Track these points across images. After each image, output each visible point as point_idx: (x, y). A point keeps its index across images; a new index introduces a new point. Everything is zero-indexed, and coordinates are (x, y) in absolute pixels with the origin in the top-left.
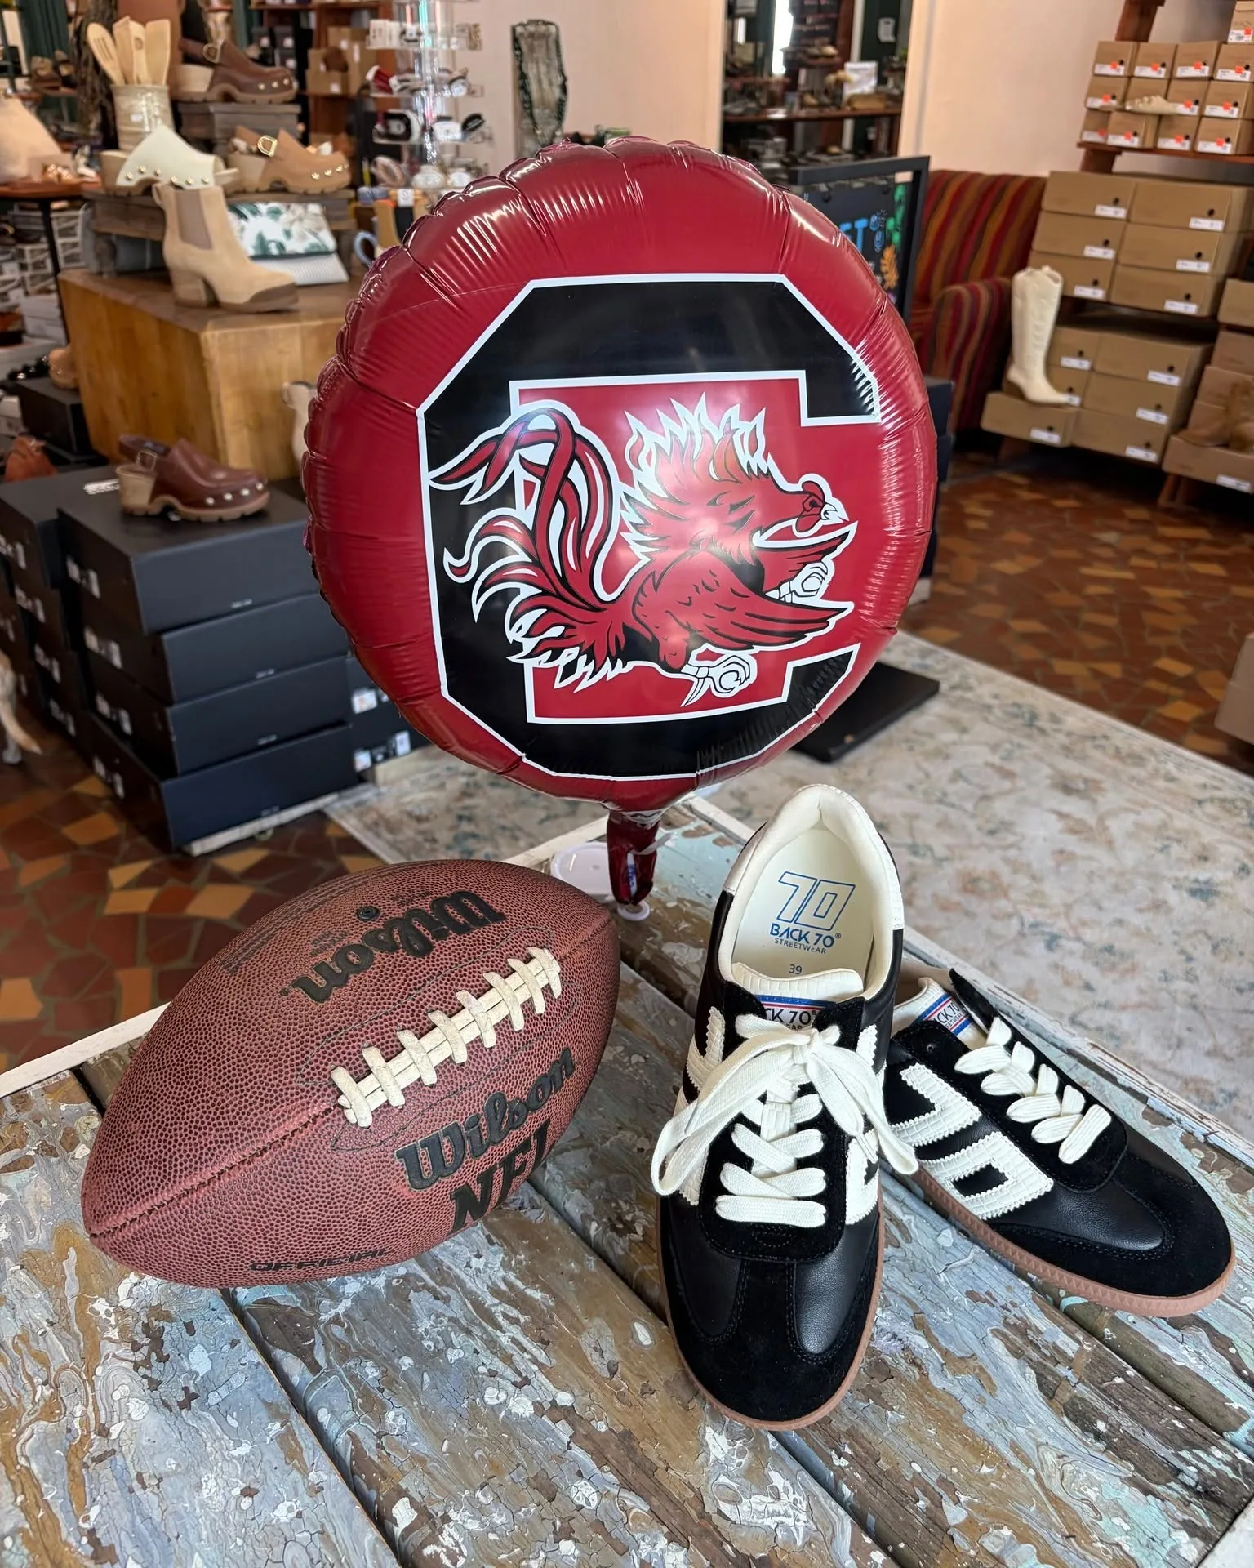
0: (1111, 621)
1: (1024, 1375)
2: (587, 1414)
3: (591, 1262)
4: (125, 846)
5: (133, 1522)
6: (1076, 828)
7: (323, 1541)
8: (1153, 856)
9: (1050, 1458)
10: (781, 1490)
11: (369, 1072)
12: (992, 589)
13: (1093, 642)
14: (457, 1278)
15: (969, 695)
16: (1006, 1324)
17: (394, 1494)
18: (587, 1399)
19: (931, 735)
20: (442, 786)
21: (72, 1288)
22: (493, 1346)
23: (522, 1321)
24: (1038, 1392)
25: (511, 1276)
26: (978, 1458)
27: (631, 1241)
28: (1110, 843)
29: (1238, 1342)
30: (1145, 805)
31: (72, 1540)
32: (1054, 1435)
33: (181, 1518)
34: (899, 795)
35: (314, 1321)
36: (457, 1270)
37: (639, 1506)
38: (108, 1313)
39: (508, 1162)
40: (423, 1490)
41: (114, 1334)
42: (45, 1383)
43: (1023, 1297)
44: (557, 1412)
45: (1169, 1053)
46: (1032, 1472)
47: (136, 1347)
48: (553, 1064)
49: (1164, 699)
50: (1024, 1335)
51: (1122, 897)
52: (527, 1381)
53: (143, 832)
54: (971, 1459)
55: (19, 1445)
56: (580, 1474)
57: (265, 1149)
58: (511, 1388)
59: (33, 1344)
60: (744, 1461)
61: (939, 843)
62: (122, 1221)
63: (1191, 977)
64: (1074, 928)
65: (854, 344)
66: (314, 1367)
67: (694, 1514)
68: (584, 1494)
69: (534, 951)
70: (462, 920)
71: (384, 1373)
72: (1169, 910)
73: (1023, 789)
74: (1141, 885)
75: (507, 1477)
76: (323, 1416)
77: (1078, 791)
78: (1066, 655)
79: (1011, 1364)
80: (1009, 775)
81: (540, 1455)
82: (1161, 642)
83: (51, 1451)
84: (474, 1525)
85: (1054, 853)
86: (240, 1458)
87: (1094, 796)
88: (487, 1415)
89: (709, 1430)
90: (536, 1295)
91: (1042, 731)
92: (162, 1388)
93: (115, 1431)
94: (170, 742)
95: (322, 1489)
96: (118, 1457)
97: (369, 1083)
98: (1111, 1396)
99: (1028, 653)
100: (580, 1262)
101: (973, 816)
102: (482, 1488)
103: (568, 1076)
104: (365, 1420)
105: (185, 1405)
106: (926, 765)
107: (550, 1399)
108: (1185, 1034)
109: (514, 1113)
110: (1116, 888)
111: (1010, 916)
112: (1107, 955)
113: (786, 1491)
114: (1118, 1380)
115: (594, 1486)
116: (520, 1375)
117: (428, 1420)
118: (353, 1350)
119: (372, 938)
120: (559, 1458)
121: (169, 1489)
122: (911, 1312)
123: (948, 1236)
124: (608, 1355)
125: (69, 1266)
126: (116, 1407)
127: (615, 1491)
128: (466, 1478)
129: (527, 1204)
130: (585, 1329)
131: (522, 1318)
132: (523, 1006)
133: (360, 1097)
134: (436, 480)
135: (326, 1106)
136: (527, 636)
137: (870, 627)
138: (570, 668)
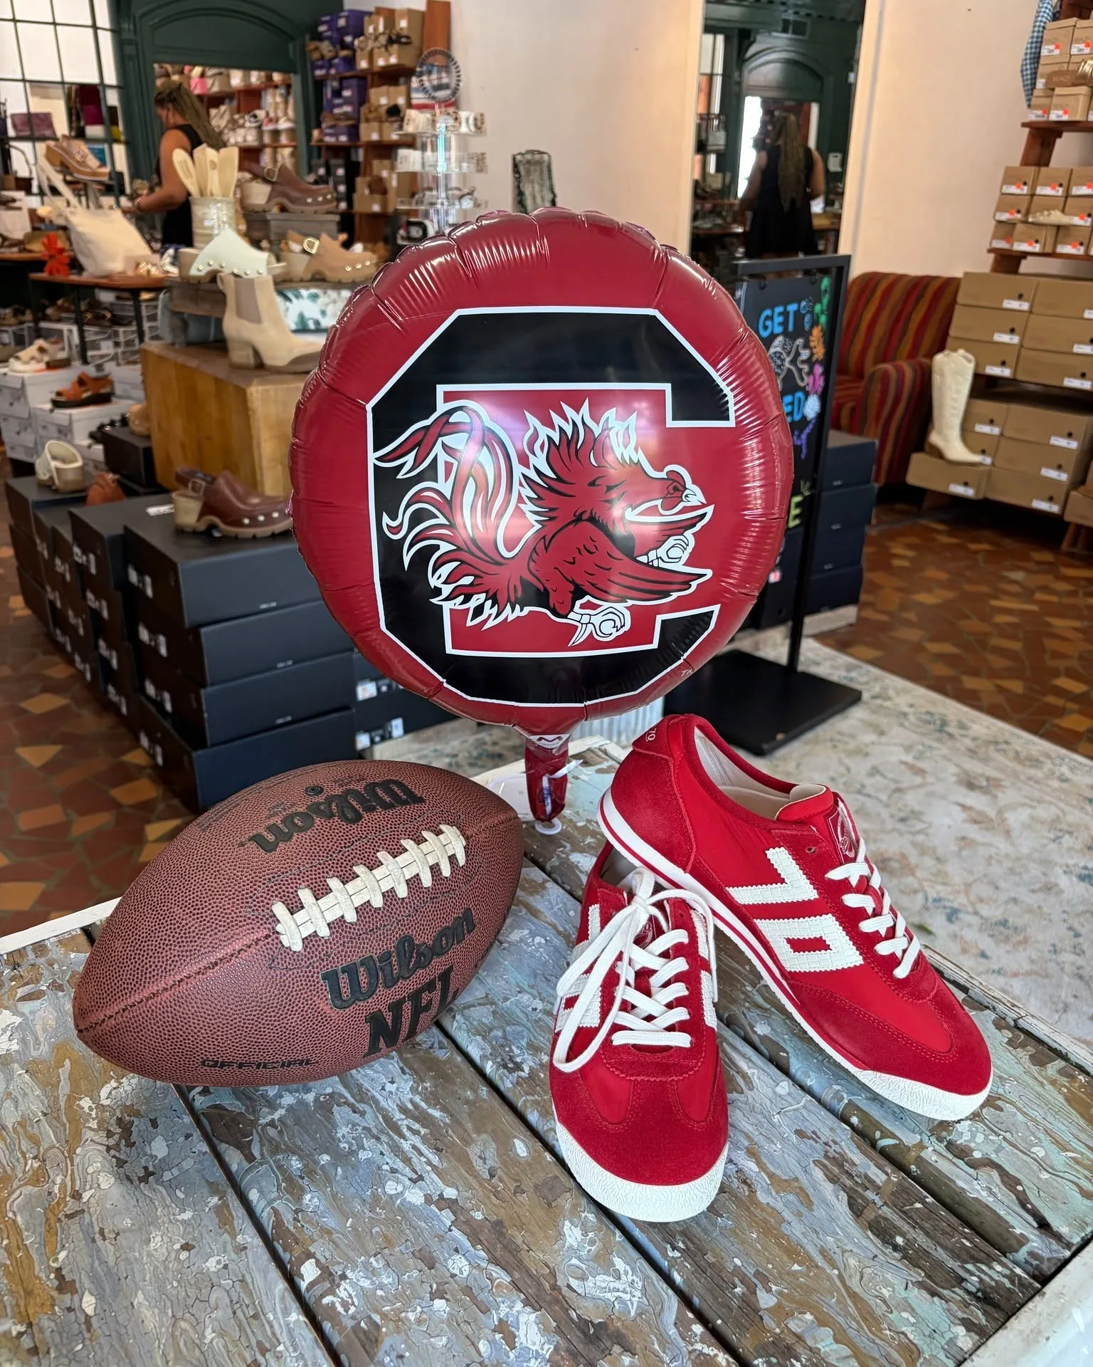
0: (1016, 646)
1: (837, 1197)
2: (468, 1205)
3: (484, 1091)
4: (161, 806)
5: (92, 1265)
6: (978, 819)
7: (242, 1287)
8: (1045, 846)
9: (852, 1262)
10: (622, 1272)
11: (303, 907)
12: (911, 616)
13: (999, 663)
14: (373, 1097)
15: (888, 704)
16: (826, 1156)
17: (303, 1256)
18: (469, 1194)
19: (852, 736)
21: (64, 1089)
22: (397, 1151)
23: (423, 1133)
24: (847, 1209)
25: (417, 1099)
26: (790, 1258)
27: (519, 1077)
28: (1008, 833)
29: (1025, 1182)
30: (1040, 801)
31: (42, 1275)
32: (858, 1245)
33: (131, 1263)
35: (254, 1123)
36: (374, 1092)
37: (503, 1277)
38: (91, 1109)
39: (415, 997)
40: (328, 1254)
41: (94, 1124)
42: (35, 1158)
43: (844, 1137)
44: (442, 1202)
45: (1056, 1017)
46: (836, 1272)
47: (110, 1134)
48: (455, 919)
49: (1061, 712)
50: (841, 1166)
51: (1017, 878)
52: (421, 1178)
53: (176, 795)
54: (785, 1258)
55: (8, 1203)
56: (457, 1250)
57: (216, 964)
58: (408, 1183)
59: (30, 1129)
60: (593, 1248)
62: (102, 1017)
63: (1078, 951)
64: (972, 904)
65: (714, 365)
66: (250, 1158)
67: (547, 1286)
68: (459, 1265)
69: (443, 827)
70: (388, 800)
71: (306, 1166)
72: (1060, 892)
73: (932, 784)
74: (1035, 870)
75: (397, 1249)
76: (253, 1195)
77: (980, 788)
78: (975, 673)
79: (828, 1188)
80: (920, 772)
81: (426, 1234)
82: (1061, 664)
83: (33, 1208)
84: (366, 1284)
85: (956, 839)
86: (183, 1222)
87: (995, 791)
88: (386, 1202)
89: (567, 1223)
90: (437, 1114)
91: (951, 736)
92: (127, 1166)
93: (86, 1196)
94: (202, 718)
95: (246, 1248)
96: (86, 1215)
97: (300, 916)
98: (909, 1217)
99: (941, 670)
100: (475, 1091)
101: (887, 806)
102: (375, 1255)
103: (469, 932)
104: (286, 1200)
105: (144, 1179)
106: (847, 761)
107: (438, 1193)
108: (1072, 1000)
109: (420, 954)
110: (1012, 871)
111: (915, 892)
112: (1002, 929)
113: (626, 1273)
114: (918, 1205)
115: (466, 1258)
116: (416, 1173)
117: (339, 1205)
118: (283, 1147)
119: (315, 808)
120: (441, 1238)
121: (124, 1242)
122: (746, 1143)
123: (785, 1086)
124: (490, 1163)
125: (64, 1072)
126: (89, 1178)
127: (484, 1264)
128: (363, 1246)
129: (436, 1045)
130: (473, 1141)
131: (423, 1131)
132: (431, 868)
133: (294, 926)
134: (378, 459)
135: (266, 932)
136: (445, 583)
137: (729, 591)
138: (479, 610)
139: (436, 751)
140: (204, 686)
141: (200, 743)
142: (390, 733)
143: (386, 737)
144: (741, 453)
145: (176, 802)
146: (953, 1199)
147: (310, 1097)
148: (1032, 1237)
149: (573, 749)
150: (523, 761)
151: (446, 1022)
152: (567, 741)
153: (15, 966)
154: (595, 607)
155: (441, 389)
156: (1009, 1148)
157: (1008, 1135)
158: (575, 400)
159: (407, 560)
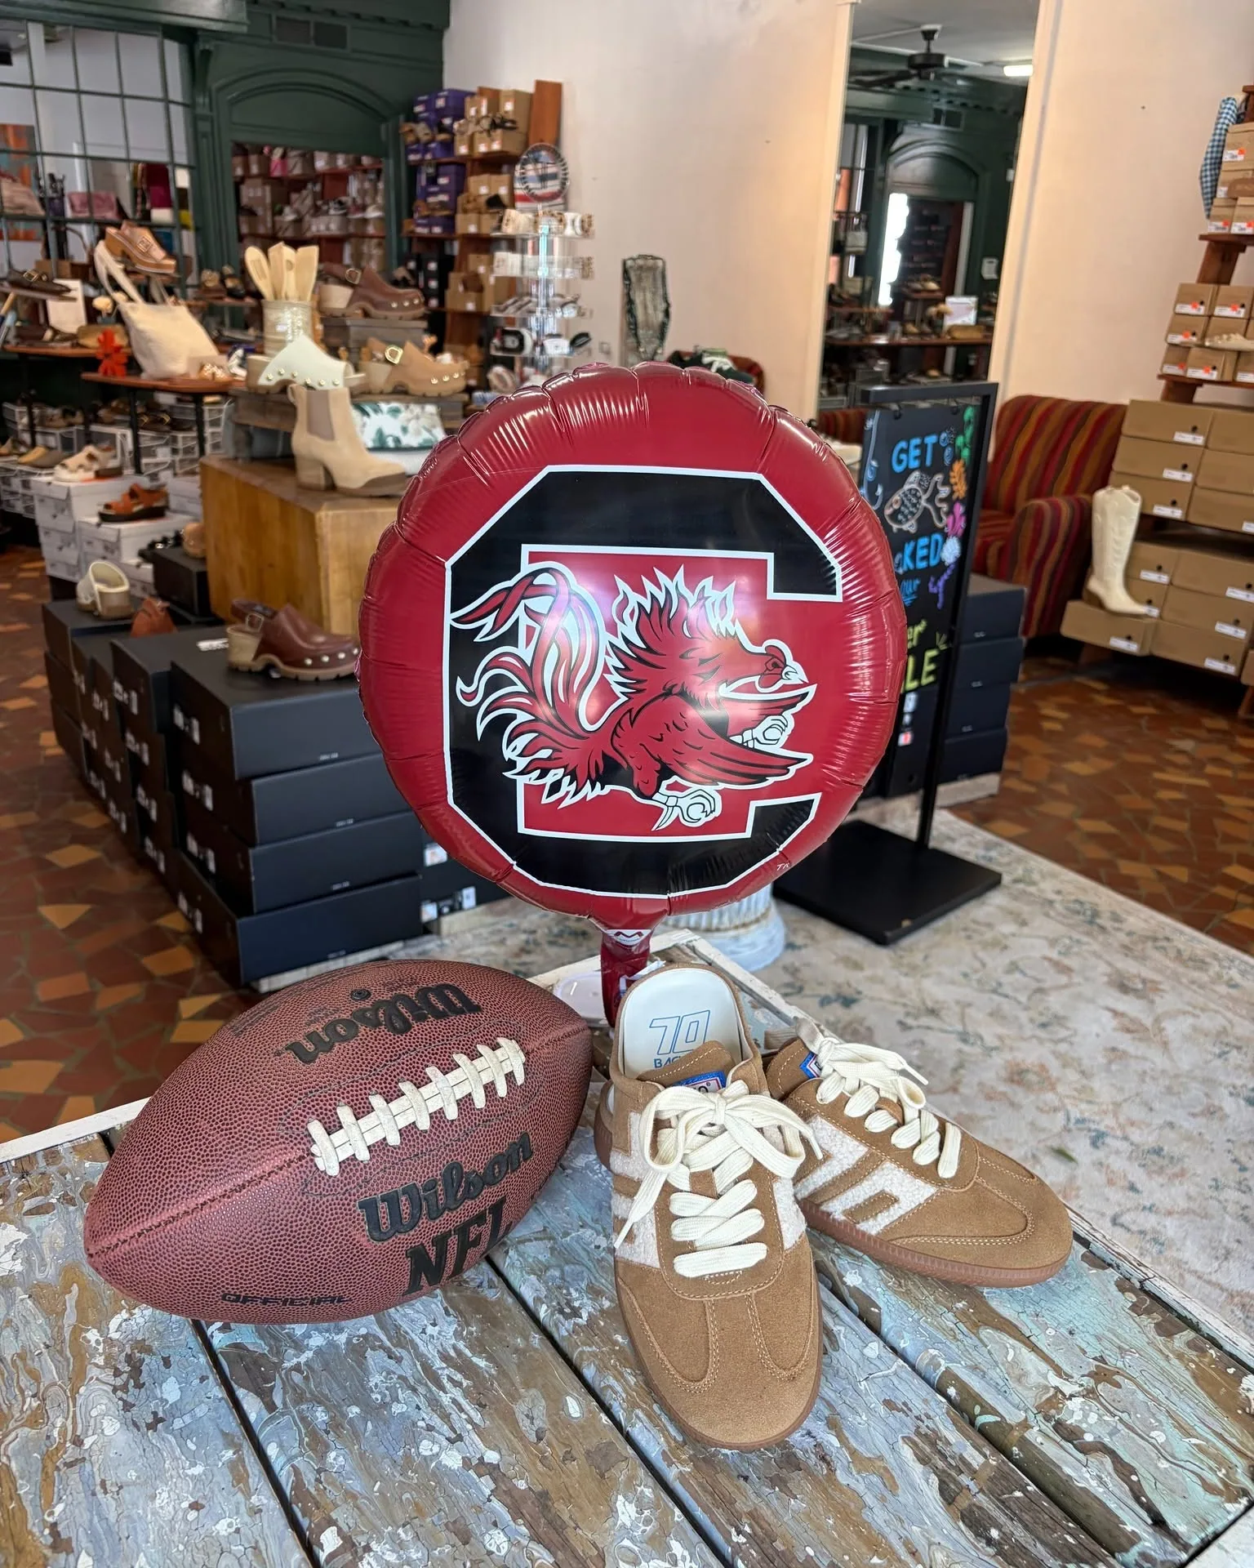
0: (1183, 826)
1: (927, 1481)
2: (511, 1473)
3: (536, 1339)
4: (198, 979)
5: (91, 1521)
6: (1131, 1028)
7: (255, 1555)
8: (1207, 1062)
9: (940, 1556)
10: (679, 1558)
11: (341, 1127)
12: (1062, 788)
13: (1161, 845)
14: (412, 1341)
15: (1032, 889)
16: (918, 1433)
17: (324, 1523)
18: (512, 1459)
19: (990, 926)
20: (502, 942)
21: (70, 1318)
22: (435, 1404)
23: (465, 1385)
24: (938, 1496)
25: (461, 1345)
26: (870, 1549)
27: (575, 1324)
28: (1165, 1044)
29: (1141, 1471)
30: (1203, 1010)
31: (35, 1530)
32: (947, 1537)
33: (134, 1521)
34: (953, 983)
35: (277, 1367)
36: (413, 1335)
37: (544, 1557)
38: (97, 1342)
39: (463, 1230)
40: (351, 1522)
41: (100, 1361)
42: (34, 1396)
43: (938, 1411)
44: (483, 1467)
45: (1216, 1265)
47: (117, 1373)
48: (511, 1145)
49: (1232, 906)
50: (933, 1444)
51: (1174, 1100)
52: (460, 1438)
53: (216, 967)
54: (864, 1549)
56: (495, 1524)
57: (244, 1186)
58: (445, 1443)
59: (29, 1362)
60: (648, 1528)
61: (990, 1032)
62: (115, 1241)
63: (1243, 1187)
64: (1122, 1127)
65: (821, 535)
66: (271, 1407)
68: (497, 1542)
69: (501, 1041)
70: (441, 1007)
71: (332, 1418)
72: (1224, 1117)
73: (1079, 984)
74: (1196, 1090)
75: (429, 1519)
76: (272, 1451)
77: (1135, 991)
78: (1133, 857)
79: (917, 1469)
80: (1066, 970)
81: (462, 1504)
82: (1233, 849)
83: (30, 1454)
84: (391, 1557)
85: (1106, 1049)
86: (193, 1477)
87: (1151, 996)
88: (420, 1464)
89: (620, 1497)
90: (482, 1363)
91: (1103, 929)
92: (134, 1410)
93: (88, 1442)
94: (249, 882)
95: (261, 1511)
96: (88, 1465)
97: (338, 1137)
98: (1008, 1508)
99: (1094, 852)
100: (526, 1338)
101: (1027, 1008)
102: (404, 1526)
103: (525, 1160)
104: (309, 1457)
105: (152, 1426)
106: (981, 954)
107: (478, 1456)
108: (1235, 1245)
109: (469, 1184)
110: (1169, 1090)
111: (1055, 1110)
112: (1155, 1157)
113: (684, 1559)
114: (1018, 1494)
115: (506, 1535)
116: (455, 1432)
117: (366, 1465)
118: (308, 1395)
119: (360, 1016)
120: (479, 1509)
121: (127, 1497)
122: (827, 1413)
123: (874, 1348)
124: (538, 1423)
125: (71, 1299)
126: (92, 1422)
127: (525, 1542)
128: (391, 1516)
129: (485, 1284)
130: (520, 1397)
131: (465, 1383)
132: (486, 1087)
133: (330, 1148)
134: (456, 620)
135: (300, 1153)
136: (521, 755)
137: (833, 781)
138: (556, 787)
139: (511, 925)
140: (253, 845)
141: (245, 908)
142: (461, 904)
143: (456, 908)
144: (848, 630)
145: (214, 974)
146: (1057, 1488)
147: (341, 1339)
148: (1145, 1535)
149: (656, 945)
150: (599, 958)
151: (498, 1259)
152: (648, 937)
153: (24, 1174)
154: (683, 788)
155: (526, 549)
156: (1124, 1430)
157: (1125, 1416)
158: (670, 566)
159: (480, 729)
